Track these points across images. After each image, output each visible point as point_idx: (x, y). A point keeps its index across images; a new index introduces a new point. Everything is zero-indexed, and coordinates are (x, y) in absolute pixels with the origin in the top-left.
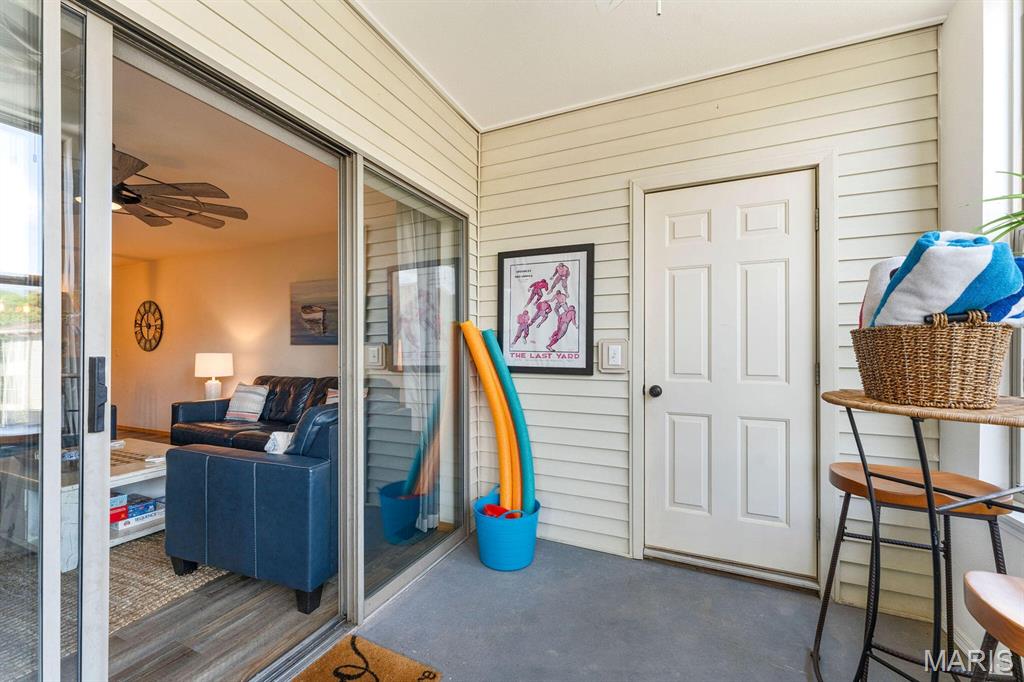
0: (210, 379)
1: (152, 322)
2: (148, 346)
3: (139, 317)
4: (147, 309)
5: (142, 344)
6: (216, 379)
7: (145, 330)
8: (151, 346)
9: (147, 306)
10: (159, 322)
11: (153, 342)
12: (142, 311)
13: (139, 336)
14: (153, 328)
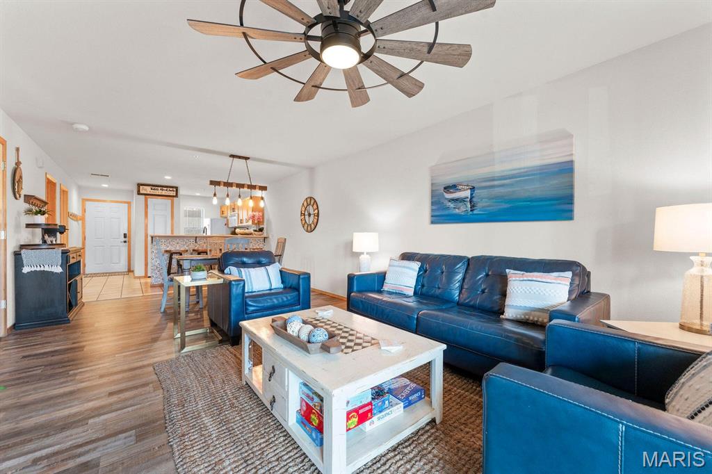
0: (363, 253)
1: (312, 212)
2: (309, 228)
3: (303, 209)
4: (309, 202)
5: (306, 228)
6: (367, 253)
7: (307, 217)
8: (311, 228)
9: (309, 200)
10: (316, 211)
11: (313, 225)
12: (305, 204)
13: (304, 222)
14: (312, 216)
